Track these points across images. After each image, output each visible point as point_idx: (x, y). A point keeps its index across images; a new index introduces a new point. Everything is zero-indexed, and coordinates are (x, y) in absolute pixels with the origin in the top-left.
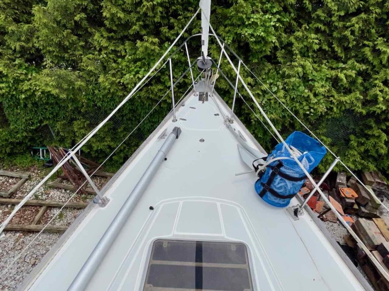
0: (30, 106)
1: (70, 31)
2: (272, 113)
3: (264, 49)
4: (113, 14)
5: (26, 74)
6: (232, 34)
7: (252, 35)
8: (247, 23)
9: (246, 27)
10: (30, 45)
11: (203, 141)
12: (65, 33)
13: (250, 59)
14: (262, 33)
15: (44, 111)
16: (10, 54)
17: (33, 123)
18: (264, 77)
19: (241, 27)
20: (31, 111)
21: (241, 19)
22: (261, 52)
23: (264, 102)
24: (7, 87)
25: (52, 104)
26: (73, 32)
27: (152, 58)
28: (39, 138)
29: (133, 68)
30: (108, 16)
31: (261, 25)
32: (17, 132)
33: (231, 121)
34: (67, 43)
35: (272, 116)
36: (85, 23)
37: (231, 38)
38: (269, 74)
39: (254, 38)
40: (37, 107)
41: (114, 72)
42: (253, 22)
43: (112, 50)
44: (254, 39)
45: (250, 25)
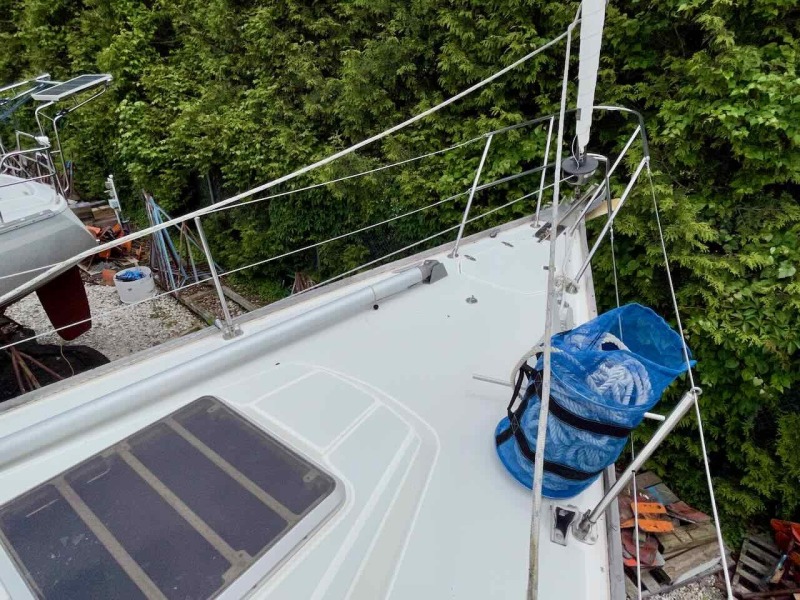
0: (299, 203)
1: (384, 92)
2: (757, 332)
3: (780, 164)
4: (454, 66)
5: (310, 154)
6: (688, 116)
7: (743, 122)
8: (734, 93)
9: (732, 104)
10: (329, 111)
11: (474, 301)
12: (375, 94)
13: (732, 185)
14: (774, 120)
15: (316, 217)
16: (301, 122)
17: (295, 234)
18: (768, 238)
19: (716, 103)
20: (299, 213)
21: (720, 83)
22: (771, 172)
23: (738, 296)
24: (280, 169)
25: (327, 207)
26: (392, 96)
27: (500, 152)
28: (299, 262)
29: (462, 166)
30: (445, 67)
31: (780, 102)
32: (273, 242)
33: (571, 288)
34: (374, 112)
35: (755, 338)
36: (412, 80)
37: (682, 126)
38: (788, 233)
39: (748, 130)
40: (308, 209)
41: (427, 168)
42: (751, 91)
43: (437, 129)
44: (746, 133)
45: (743, 97)
